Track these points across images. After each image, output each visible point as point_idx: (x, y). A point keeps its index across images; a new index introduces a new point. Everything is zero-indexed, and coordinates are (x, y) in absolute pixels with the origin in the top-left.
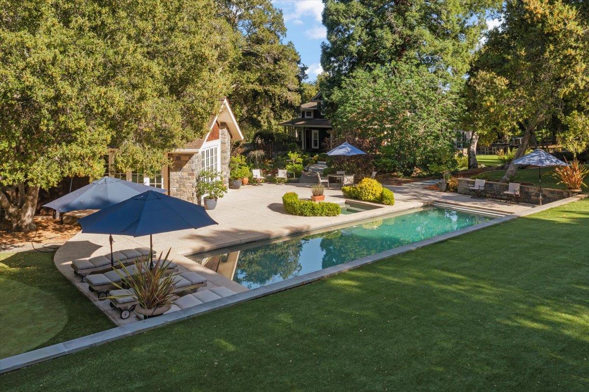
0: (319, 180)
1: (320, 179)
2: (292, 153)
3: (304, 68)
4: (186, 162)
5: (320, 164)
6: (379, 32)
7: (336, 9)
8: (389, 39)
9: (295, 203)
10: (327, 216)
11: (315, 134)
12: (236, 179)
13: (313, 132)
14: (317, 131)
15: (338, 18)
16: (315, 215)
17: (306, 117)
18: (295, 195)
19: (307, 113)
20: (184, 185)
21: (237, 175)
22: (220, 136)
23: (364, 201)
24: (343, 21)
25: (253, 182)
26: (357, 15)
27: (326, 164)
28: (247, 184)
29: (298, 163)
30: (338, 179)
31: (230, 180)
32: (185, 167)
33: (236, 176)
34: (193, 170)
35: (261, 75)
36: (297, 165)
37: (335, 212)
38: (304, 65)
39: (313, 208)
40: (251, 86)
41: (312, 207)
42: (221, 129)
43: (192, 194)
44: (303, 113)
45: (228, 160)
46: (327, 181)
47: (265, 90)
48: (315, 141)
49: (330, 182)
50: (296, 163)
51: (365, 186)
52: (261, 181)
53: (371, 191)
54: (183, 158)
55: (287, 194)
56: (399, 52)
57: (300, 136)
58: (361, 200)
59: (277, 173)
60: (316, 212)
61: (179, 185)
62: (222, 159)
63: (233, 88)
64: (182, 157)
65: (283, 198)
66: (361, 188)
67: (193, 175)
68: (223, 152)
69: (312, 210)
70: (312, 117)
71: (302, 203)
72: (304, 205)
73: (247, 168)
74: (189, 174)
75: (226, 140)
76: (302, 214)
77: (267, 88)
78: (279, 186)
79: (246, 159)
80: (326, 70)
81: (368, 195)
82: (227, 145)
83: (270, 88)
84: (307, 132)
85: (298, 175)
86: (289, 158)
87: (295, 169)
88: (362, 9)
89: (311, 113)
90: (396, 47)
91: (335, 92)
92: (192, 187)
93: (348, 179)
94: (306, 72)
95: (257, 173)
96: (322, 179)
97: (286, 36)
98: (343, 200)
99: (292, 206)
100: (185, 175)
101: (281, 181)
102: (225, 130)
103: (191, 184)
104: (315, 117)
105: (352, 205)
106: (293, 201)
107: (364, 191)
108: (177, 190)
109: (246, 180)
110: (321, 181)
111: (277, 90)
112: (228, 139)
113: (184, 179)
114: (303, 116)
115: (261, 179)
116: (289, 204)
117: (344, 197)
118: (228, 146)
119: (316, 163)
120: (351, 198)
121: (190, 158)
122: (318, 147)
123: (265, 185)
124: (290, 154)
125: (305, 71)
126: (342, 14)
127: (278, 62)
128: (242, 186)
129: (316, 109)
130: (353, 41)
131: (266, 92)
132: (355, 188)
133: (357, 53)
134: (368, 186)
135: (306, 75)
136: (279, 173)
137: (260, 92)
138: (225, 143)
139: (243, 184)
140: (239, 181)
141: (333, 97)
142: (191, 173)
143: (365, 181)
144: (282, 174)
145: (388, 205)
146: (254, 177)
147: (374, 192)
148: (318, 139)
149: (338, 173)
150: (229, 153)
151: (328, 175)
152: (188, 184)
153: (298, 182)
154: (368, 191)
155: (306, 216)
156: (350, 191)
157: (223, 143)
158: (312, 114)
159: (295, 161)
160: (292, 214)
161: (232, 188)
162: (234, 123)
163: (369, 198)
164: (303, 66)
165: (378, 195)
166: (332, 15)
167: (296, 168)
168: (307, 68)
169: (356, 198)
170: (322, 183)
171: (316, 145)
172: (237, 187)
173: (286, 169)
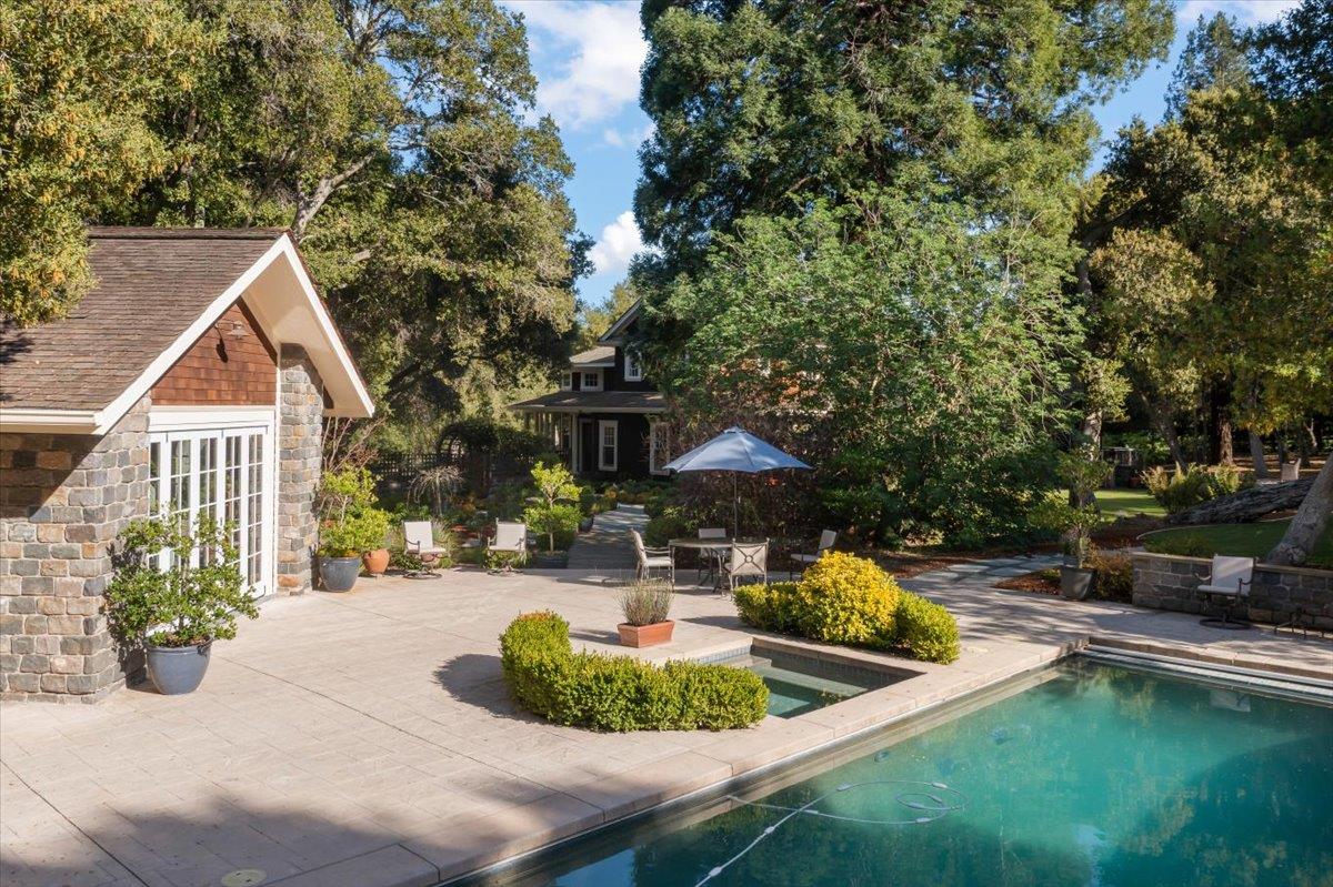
0: (639, 558)
1: (644, 555)
2: (544, 467)
3: (582, 243)
4: (60, 477)
5: (625, 510)
6: (820, 101)
7: (691, 33)
8: (850, 121)
9: (557, 669)
10: (704, 727)
11: (609, 431)
12: (340, 554)
13: (603, 424)
14: (614, 424)
15: (696, 59)
16: (647, 723)
17: (583, 387)
18: (554, 624)
19: (587, 376)
20: (47, 582)
21: (341, 540)
22: (279, 394)
23: (833, 642)
24: (711, 66)
25: (406, 564)
26: (757, 49)
27: (646, 511)
28: (387, 572)
29: (564, 502)
30: (704, 554)
31: (316, 561)
32: (51, 501)
33: (336, 545)
34: (89, 516)
35: (455, 228)
36: (558, 509)
37: (744, 711)
38: (582, 235)
39: (642, 696)
40: (418, 260)
41: (638, 689)
42: (284, 367)
43: (87, 622)
44: (577, 377)
45: (308, 488)
46: (666, 561)
47: (464, 275)
48: (609, 452)
49: (678, 565)
50: (556, 502)
51: (835, 583)
52: (437, 562)
53: (858, 605)
54: (45, 460)
55: (521, 623)
56: (878, 164)
57: (565, 440)
58: (820, 640)
59: (492, 533)
60: (654, 710)
61: (26, 584)
62: (283, 480)
63: (361, 262)
64: (41, 455)
65: (503, 639)
66: (818, 592)
67: (92, 537)
68: (287, 453)
69: (637, 702)
70: (600, 387)
71: (590, 672)
72: (596, 677)
73: (382, 516)
74: (73, 535)
75: (302, 409)
76: (587, 721)
77: (470, 271)
78: (497, 578)
79: (378, 483)
80: (650, 235)
81: (848, 620)
82: (305, 429)
83: (483, 269)
84: (583, 428)
85: (565, 541)
86: (532, 486)
87: (552, 523)
88: (773, 35)
89: (596, 375)
90: (869, 149)
91: (681, 288)
92: (87, 592)
93: (748, 557)
94: (589, 255)
95: (421, 535)
96: (649, 555)
97: (533, 105)
98: (744, 640)
99: (541, 680)
100: (54, 535)
101: (502, 563)
102: (299, 373)
103: (82, 581)
104: (608, 387)
105: (781, 658)
106: (547, 660)
107: (831, 605)
108: (15, 607)
109: (381, 558)
110: (648, 562)
111: (503, 276)
112: (310, 408)
113: (45, 555)
114: (576, 386)
115: (435, 555)
116: (527, 672)
117: (745, 624)
118: (312, 436)
119: (614, 508)
120: (772, 628)
121: (76, 462)
122: (614, 468)
123: (451, 575)
124: (539, 472)
125: (587, 254)
126: (711, 46)
127: (508, 191)
128: (359, 581)
129: (613, 365)
130: (741, 130)
131: (467, 281)
132: (793, 591)
133: (751, 168)
134: (844, 585)
135: (589, 264)
136: (499, 532)
137: (449, 279)
138: (295, 423)
139: (367, 574)
140: (351, 563)
141: (675, 302)
142: (79, 530)
143: (832, 565)
144: (510, 536)
145: (934, 660)
146: (411, 547)
147: (869, 609)
148: (615, 446)
149: (702, 533)
150: (315, 461)
151: (671, 542)
152: (69, 579)
153: (564, 565)
154: (848, 604)
155: (607, 728)
156: (769, 601)
157: (289, 422)
158: (601, 382)
159: (555, 495)
160: (542, 718)
161: (323, 588)
162: (331, 347)
163: (852, 631)
164: (579, 239)
165: (885, 619)
166: (679, 50)
167: (558, 519)
168: (593, 244)
169: (793, 630)
170: (651, 568)
171: (609, 461)
172: (341, 585)
173: (523, 521)
